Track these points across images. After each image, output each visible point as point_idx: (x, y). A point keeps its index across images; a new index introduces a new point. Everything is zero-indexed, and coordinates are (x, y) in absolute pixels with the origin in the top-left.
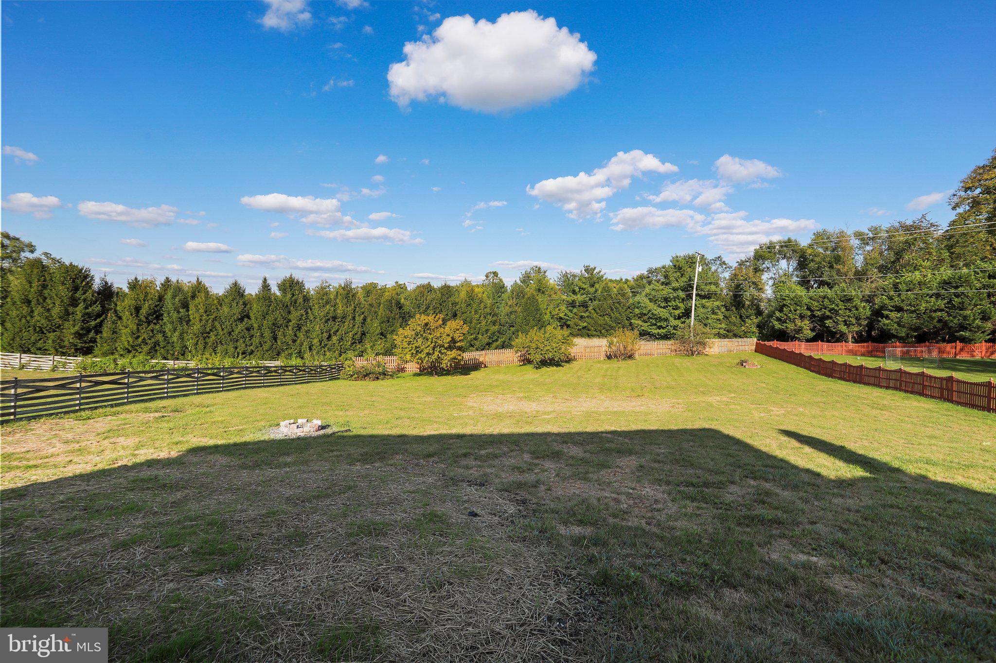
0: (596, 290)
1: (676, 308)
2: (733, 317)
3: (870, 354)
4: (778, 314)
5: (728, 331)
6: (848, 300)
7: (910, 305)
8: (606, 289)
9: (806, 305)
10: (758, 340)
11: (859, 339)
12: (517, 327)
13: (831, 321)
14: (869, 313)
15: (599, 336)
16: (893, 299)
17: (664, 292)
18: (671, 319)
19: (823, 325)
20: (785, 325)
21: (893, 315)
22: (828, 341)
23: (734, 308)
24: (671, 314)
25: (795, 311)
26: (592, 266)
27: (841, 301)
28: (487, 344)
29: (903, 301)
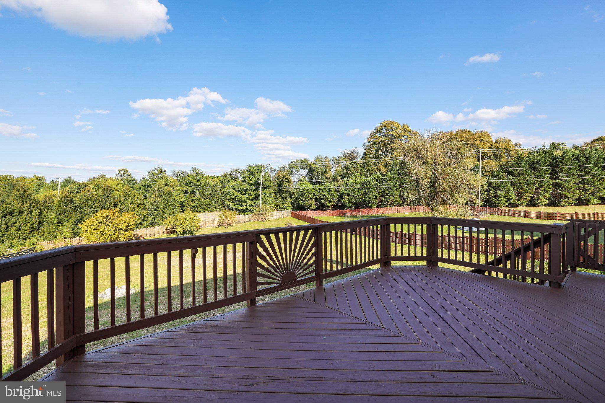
0: (201, 183)
1: (250, 195)
2: (278, 198)
3: (338, 215)
4: (301, 197)
5: (276, 206)
6: (329, 190)
7: (352, 193)
8: (207, 183)
9: (313, 193)
10: (292, 211)
11: (334, 208)
12: (159, 211)
13: (323, 200)
14: (338, 197)
15: (204, 211)
16: (346, 190)
17: (244, 186)
18: (248, 201)
19: (320, 202)
20: (304, 203)
21: (346, 197)
22: (322, 210)
23: (278, 193)
24: (248, 198)
25: (308, 196)
26: (197, 168)
27: (328, 191)
28: (140, 223)
29: (350, 191)
